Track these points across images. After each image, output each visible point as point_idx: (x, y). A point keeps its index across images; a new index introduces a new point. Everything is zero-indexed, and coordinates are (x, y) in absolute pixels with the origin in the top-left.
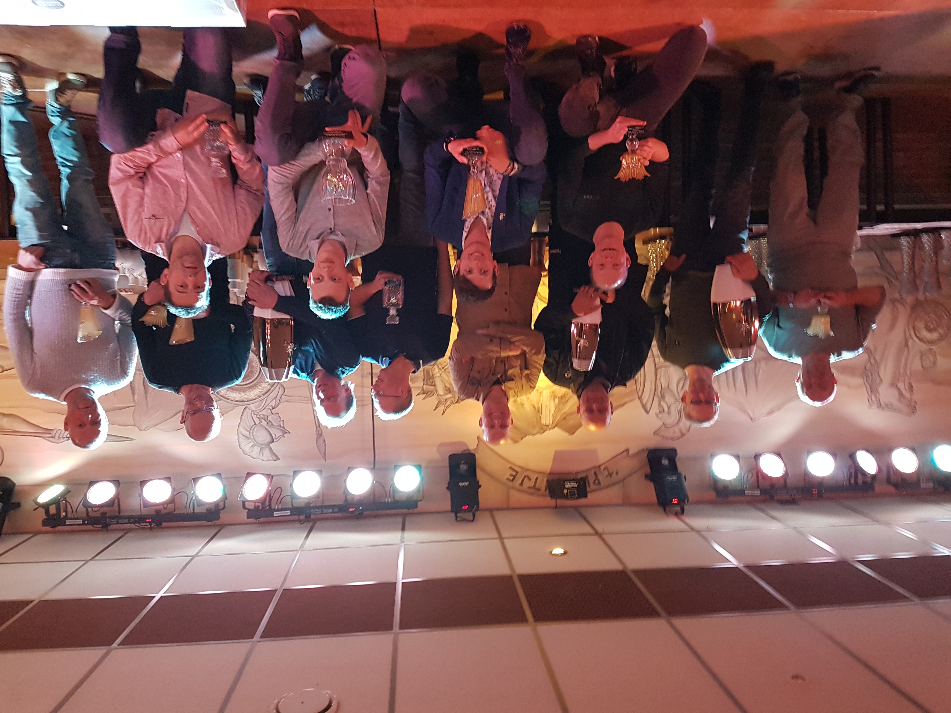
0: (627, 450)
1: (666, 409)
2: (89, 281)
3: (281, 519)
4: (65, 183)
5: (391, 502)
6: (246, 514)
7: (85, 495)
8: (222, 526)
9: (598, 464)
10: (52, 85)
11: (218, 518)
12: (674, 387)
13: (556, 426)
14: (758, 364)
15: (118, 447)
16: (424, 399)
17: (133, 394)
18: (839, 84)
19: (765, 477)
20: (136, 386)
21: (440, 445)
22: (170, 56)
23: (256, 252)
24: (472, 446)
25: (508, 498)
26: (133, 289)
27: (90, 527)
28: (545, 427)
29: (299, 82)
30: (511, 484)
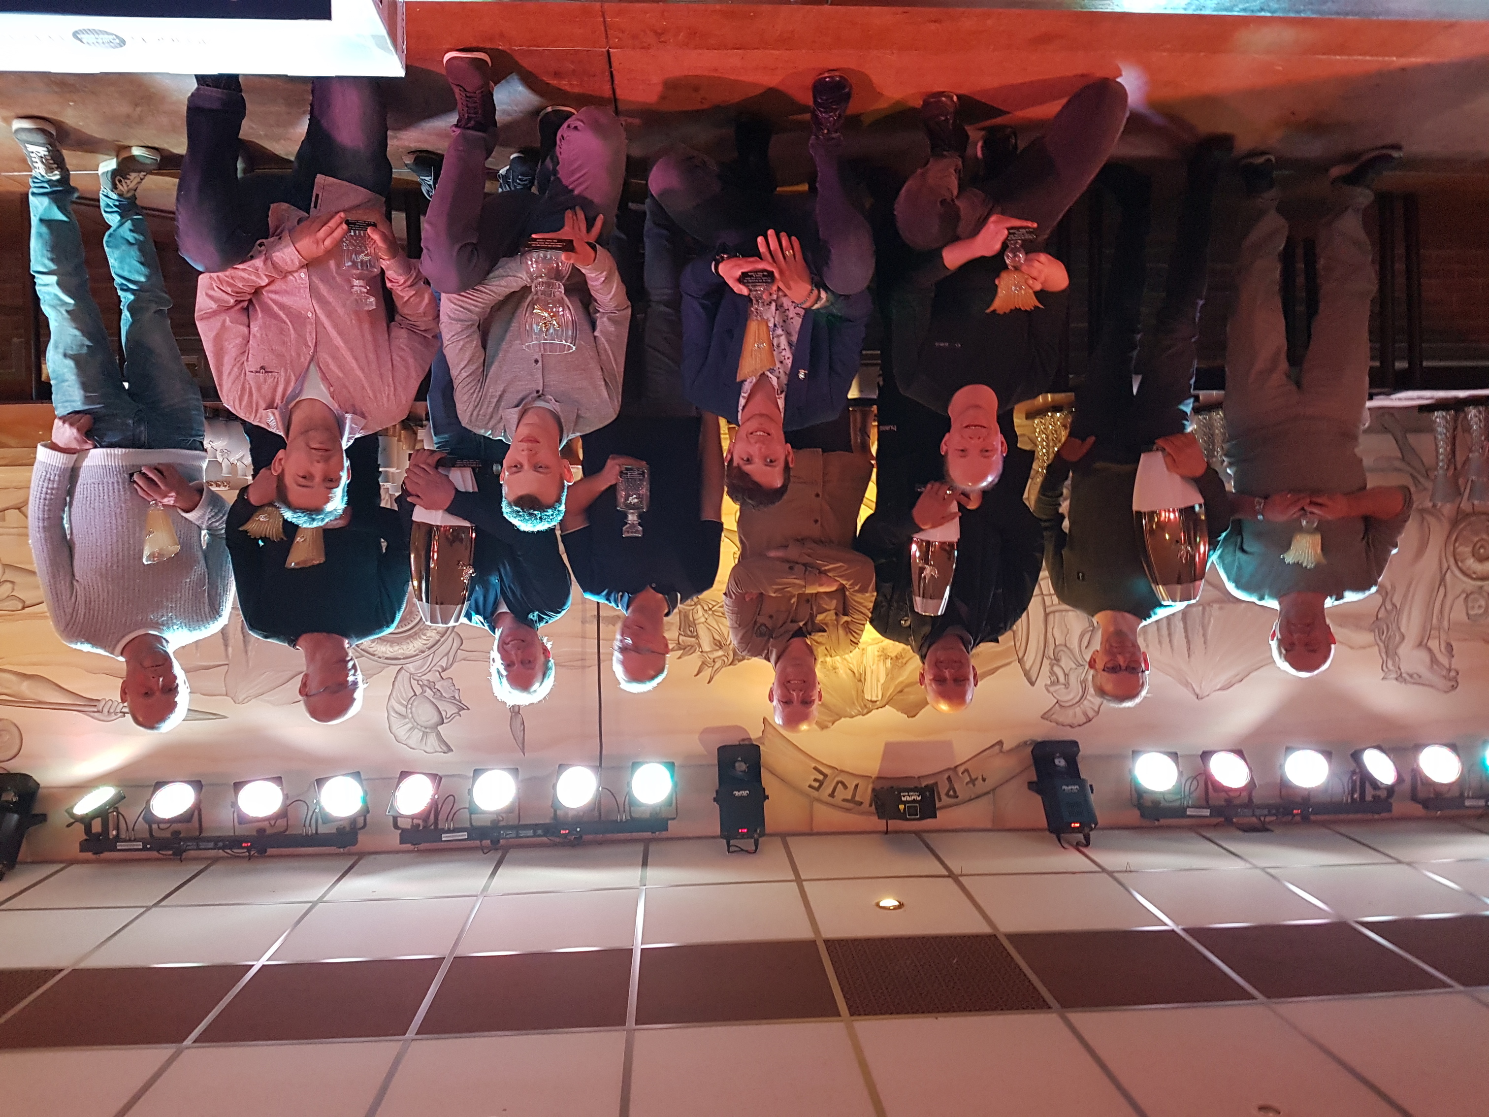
0: (1000, 743)
1: (1062, 679)
2: (160, 467)
3: (451, 845)
4: (126, 315)
5: (627, 821)
6: (398, 837)
7: (148, 802)
8: (361, 855)
9: (953, 766)
10: (109, 164)
11: (355, 843)
12: (1074, 644)
13: (887, 703)
14: (1207, 608)
15: (203, 729)
16: (680, 658)
17: (226, 645)
18: (1335, 172)
19: (1219, 788)
20: (231, 632)
21: (706, 731)
22: (293, 122)
23: (422, 426)
24: (755, 734)
25: (811, 816)
26: (229, 483)
27: (154, 854)
28: (870, 705)
29: (490, 163)
30: (815, 794)
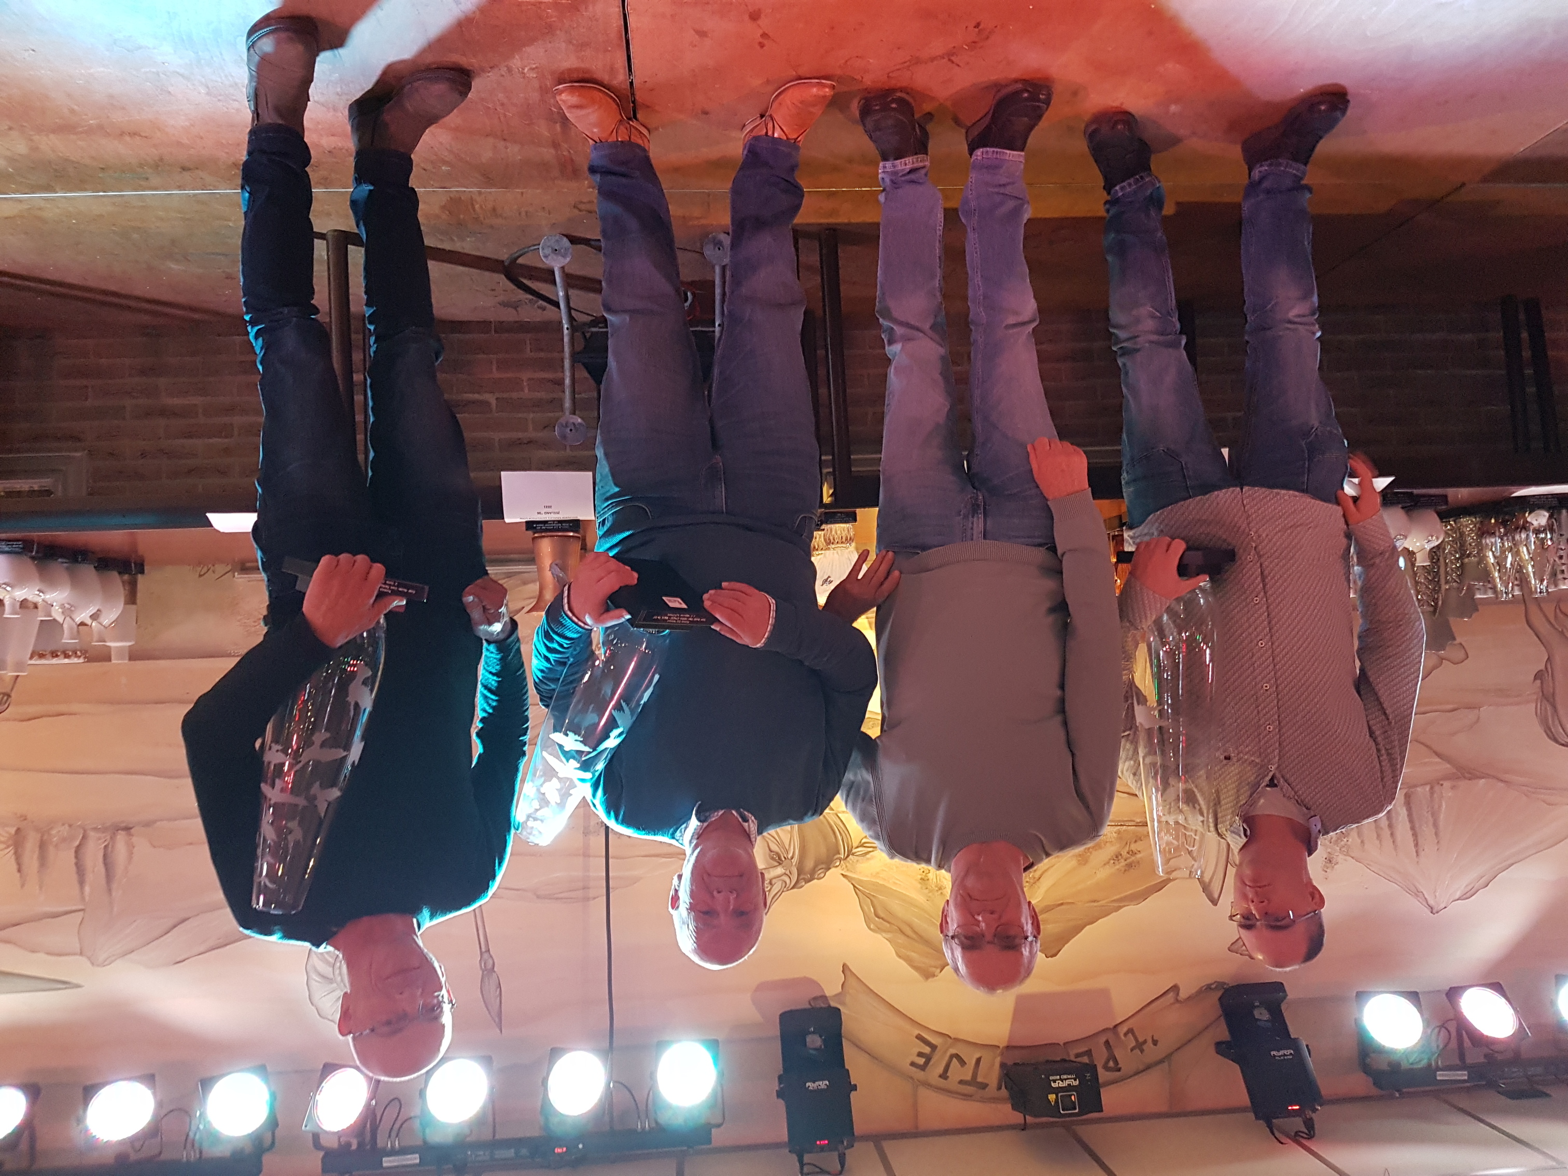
0: (1175, 988)
3: (395, 1173)
5: (651, 1131)
6: (319, 1163)
9: (1111, 1027)
14: (1437, 788)
19: (1476, 1038)
24: (831, 989)
25: (915, 1105)
30: (919, 1074)
